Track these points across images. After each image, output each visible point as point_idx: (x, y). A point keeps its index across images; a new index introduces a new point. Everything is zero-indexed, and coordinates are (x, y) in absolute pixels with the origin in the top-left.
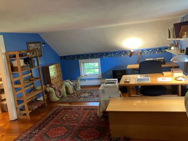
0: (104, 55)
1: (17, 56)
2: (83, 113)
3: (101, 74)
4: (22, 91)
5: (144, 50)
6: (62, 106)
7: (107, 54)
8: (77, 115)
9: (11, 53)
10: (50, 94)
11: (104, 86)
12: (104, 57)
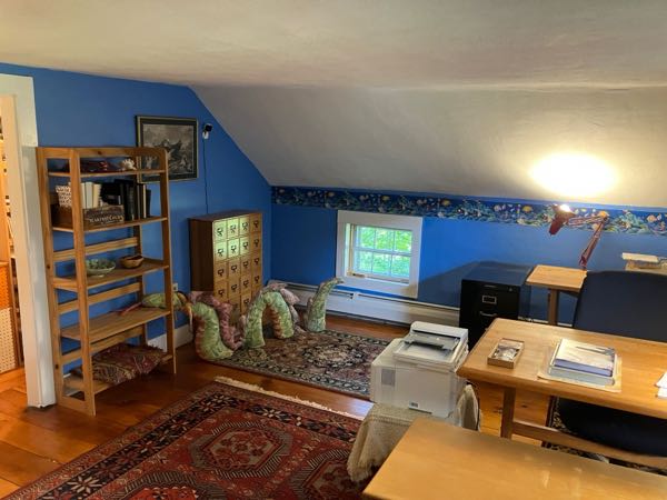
0: (442, 206)
1: (75, 166)
2: (297, 444)
3: (416, 280)
4: (76, 309)
5: (624, 214)
6: (230, 387)
7: (456, 203)
8: (270, 446)
9: (54, 154)
10: (200, 329)
11: (395, 355)
12: (440, 214)
